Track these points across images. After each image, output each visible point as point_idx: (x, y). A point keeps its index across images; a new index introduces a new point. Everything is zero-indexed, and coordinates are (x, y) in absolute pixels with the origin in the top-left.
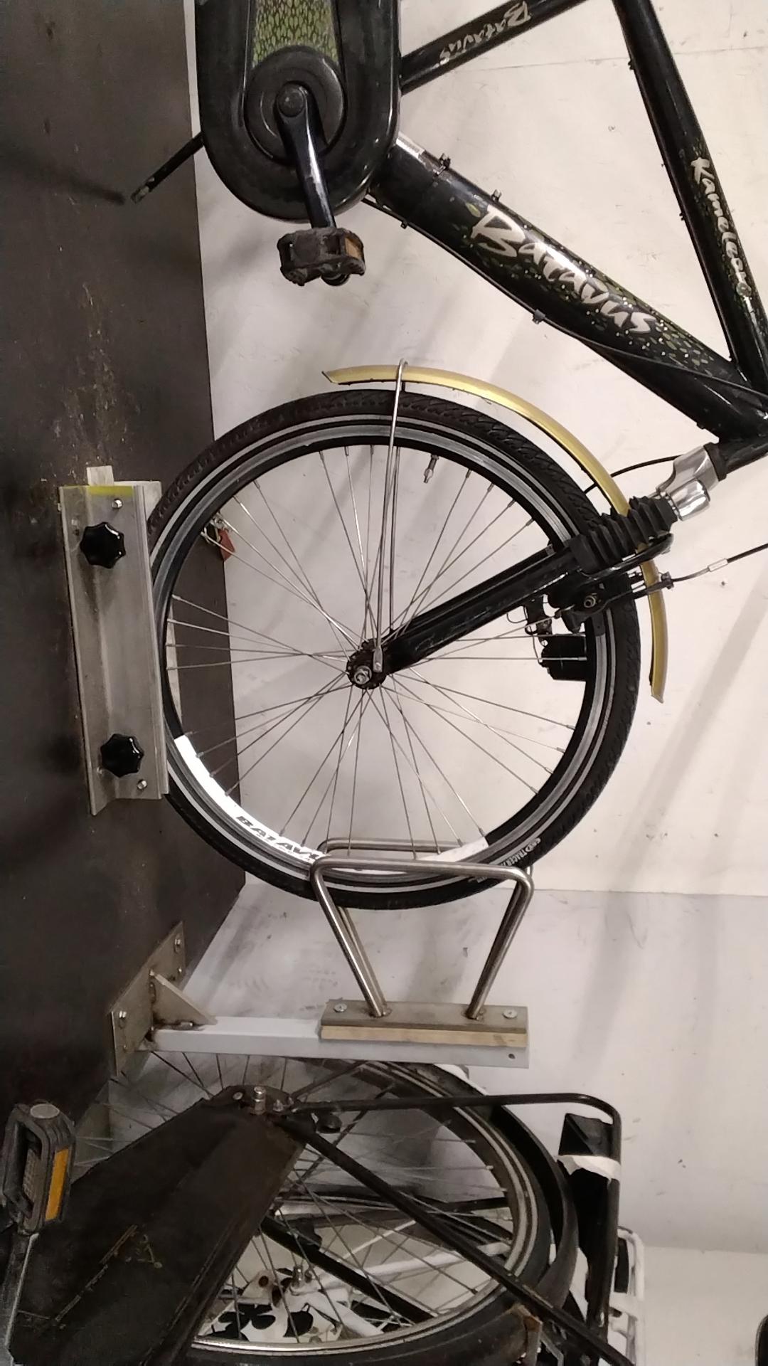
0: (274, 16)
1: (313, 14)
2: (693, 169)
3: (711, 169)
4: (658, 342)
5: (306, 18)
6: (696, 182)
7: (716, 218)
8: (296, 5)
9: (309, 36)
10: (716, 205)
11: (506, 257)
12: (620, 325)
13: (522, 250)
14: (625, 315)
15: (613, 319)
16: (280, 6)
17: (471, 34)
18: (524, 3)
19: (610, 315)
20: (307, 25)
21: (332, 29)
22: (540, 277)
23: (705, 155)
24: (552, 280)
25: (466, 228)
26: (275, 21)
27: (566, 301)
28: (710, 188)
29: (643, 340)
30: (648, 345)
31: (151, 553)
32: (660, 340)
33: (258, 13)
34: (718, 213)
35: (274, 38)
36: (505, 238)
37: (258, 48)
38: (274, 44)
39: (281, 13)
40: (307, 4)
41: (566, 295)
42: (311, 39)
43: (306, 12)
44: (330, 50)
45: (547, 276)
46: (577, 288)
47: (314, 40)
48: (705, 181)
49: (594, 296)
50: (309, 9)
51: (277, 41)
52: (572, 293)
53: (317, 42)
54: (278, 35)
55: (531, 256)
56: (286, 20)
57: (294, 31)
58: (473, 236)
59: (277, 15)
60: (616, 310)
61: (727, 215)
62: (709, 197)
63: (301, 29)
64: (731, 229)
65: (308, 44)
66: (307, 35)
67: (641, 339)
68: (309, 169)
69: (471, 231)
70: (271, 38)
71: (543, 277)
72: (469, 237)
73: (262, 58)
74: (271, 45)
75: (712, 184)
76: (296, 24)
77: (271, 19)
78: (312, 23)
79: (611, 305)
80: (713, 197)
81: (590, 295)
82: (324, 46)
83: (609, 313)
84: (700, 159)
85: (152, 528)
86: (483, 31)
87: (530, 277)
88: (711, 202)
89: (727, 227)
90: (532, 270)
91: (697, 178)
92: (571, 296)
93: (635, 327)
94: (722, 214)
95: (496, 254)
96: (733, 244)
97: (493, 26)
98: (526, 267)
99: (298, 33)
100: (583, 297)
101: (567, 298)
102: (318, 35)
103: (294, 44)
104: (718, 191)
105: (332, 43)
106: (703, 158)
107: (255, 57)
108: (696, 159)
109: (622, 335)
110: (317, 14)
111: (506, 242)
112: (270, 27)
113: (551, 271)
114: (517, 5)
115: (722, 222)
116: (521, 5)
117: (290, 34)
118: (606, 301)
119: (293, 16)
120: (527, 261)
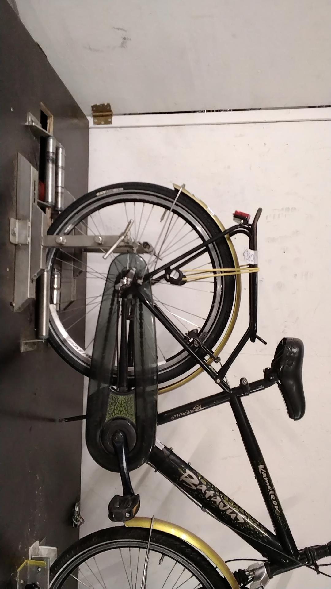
0: (114, 406)
1: (128, 407)
2: (259, 468)
3: (265, 468)
4: (247, 526)
5: (125, 408)
6: (259, 473)
7: (267, 486)
8: (122, 403)
9: (126, 414)
10: (267, 481)
11: (192, 489)
12: (233, 518)
13: (198, 487)
14: (235, 515)
15: (231, 516)
16: (117, 403)
17: (182, 413)
18: (200, 405)
19: (230, 515)
20: (126, 411)
21: (134, 413)
22: (204, 498)
23: (263, 463)
24: (208, 499)
25: (178, 477)
26: (115, 408)
27: (213, 507)
28: (265, 475)
29: (242, 525)
30: (243, 527)
31: (50, 584)
32: (248, 526)
33: (109, 404)
34: (268, 484)
35: (114, 413)
36: (192, 483)
37: (108, 416)
38: (114, 415)
39: (117, 406)
40: (126, 404)
41: (214, 505)
42: (127, 415)
43: (125, 406)
44: (133, 419)
45: (207, 498)
46: (218, 503)
47: (128, 416)
48: (263, 473)
49: (223, 507)
50: (127, 405)
51: (115, 415)
52: (216, 505)
53: (129, 416)
54: (115, 413)
55: (201, 490)
56: (118, 408)
57: (121, 412)
58: (181, 480)
59: (115, 406)
60: (232, 513)
61: (271, 485)
62: (265, 479)
63: (123, 411)
64: (273, 490)
65: (125, 416)
66: (125, 414)
67: (240, 525)
68: (122, 463)
69: (180, 478)
70: (113, 413)
71: (205, 498)
72: (179, 480)
73: (109, 419)
74: (113, 415)
75: (265, 474)
76: (122, 410)
77: (113, 407)
78: (127, 409)
79: (230, 511)
80: (266, 479)
81: (222, 506)
82: (131, 418)
83: (229, 514)
84: (261, 465)
85: (52, 574)
86: (186, 412)
87: (200, 497)
88: (265, 481)
89: (271, 489)
90: (201, 495)
91: (260, 472)
92: (215, 506)
93: (239, 520)
94: (269, 485)
95: (189, 488)
96: (273, 496)
97: (190, 411)
98: (199, 493)
99: (122, 413)
100: (220, 507)
101: (214, 506)
102: (129, 414)
103: (121, 416)
104: (268, 476)
105: (134, 417)
106: (262, 465)
107: (107, 419)
108: (260, 465)
109: (234, 522)
110: (129, 408)
111: (192, 484)
112: (113, 410)
113: (208, 496)
114: (198, 405)
115: (269, 487)
116: (199, 406)
117: (119, 413)
118: (228, 509)
119: (121, 407)
120: (200, 492)
